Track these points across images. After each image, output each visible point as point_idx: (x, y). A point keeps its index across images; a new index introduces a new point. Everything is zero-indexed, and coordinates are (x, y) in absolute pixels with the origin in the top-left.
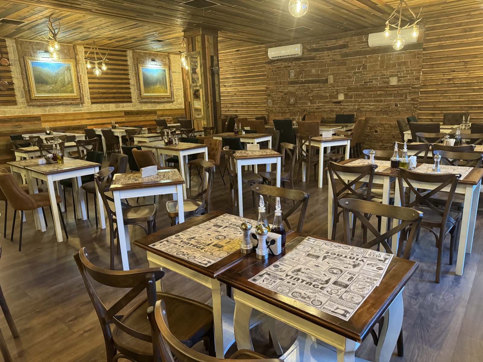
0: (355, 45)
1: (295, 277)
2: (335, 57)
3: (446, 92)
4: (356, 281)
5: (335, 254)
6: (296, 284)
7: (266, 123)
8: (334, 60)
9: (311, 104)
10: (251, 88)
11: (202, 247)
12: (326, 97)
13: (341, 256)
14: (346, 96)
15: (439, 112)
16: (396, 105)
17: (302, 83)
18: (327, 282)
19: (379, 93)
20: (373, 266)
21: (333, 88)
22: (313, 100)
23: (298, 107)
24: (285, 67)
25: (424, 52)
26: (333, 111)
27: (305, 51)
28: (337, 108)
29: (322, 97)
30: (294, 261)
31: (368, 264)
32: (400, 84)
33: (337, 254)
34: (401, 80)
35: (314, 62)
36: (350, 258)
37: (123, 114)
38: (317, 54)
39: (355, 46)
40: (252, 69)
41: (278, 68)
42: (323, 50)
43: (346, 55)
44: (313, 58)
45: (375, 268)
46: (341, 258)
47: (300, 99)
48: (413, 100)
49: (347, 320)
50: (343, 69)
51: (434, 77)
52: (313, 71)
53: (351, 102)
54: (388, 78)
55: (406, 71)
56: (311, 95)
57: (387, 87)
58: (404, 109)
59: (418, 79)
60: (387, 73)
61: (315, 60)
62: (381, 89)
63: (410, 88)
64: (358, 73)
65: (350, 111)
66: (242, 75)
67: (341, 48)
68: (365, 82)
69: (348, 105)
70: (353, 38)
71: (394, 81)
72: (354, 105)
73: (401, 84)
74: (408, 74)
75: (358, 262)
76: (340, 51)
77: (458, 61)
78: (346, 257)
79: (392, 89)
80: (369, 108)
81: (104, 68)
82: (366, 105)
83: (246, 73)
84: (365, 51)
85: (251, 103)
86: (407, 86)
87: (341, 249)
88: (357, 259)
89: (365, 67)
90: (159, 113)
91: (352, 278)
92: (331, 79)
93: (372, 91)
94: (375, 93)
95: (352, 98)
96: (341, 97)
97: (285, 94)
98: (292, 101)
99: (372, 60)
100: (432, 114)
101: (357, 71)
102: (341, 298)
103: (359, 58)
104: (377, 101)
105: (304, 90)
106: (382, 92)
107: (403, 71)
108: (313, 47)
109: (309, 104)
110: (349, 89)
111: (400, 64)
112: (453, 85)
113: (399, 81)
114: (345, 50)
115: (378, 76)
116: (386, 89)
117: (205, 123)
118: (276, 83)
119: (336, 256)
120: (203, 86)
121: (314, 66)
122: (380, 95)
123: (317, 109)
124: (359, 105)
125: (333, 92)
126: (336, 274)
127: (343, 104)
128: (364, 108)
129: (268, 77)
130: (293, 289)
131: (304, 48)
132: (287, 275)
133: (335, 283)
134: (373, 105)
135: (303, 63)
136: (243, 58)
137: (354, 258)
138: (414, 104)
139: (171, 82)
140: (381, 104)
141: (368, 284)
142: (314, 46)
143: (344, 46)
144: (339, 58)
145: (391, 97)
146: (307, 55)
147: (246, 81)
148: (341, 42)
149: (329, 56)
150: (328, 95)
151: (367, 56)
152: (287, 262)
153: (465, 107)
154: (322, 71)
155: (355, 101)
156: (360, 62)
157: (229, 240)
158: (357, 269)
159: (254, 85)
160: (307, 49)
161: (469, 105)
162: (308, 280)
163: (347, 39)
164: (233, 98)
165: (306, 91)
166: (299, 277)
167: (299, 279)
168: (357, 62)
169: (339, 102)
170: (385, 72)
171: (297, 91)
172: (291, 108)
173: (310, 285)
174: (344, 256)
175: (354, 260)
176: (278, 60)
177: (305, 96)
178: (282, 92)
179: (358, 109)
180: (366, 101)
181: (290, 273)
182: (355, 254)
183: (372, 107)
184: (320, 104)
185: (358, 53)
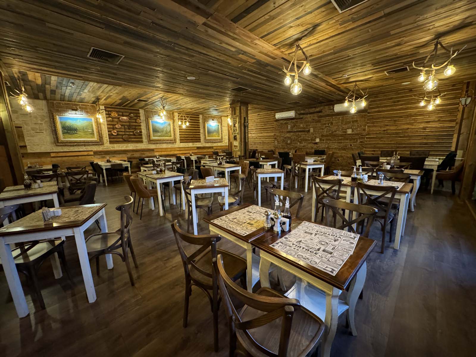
0: (326, 110)
1: (298, 245)
2: (314, 118)
3: (382, 138)
4: (337, 251)
5: (322, 233)
6: (299, 250)
7: (274, 154)
8: (314, 120)
9: (300, 143)
10: (265, 134)
11: (241, 224)
12: (309, 140)
13: (326, 234)
14: (320, 139)
15: (378, 149)
16: (351, 145)
17: (295, 132)
18: (319, 250)
19: (340, 138)
20: (347, 241)
21: (313, 135)
22: (301, 141)
23: (292, 145)
24: (286, 123)
25: (368, 115)
26: (312, 148)
27: (297, 114)
28: (315, 146)
29: (306, 140)
30: (297, 235)
31: (344, 240)
32: (353, 133)
33: (323, 232)
34: (354, 131)
35: (302, 121)
36: (332, 235)
37: (196, 148)
38: (304, 116)
40: (266, 124)
41: (281, 124)
42: (307, 114)
43: (321, 117)
44: (302, 118)
45: (348, 243)
46: (326, 235)
47: (294, 141)
48: (361, 142)
49: (334, 275)
50: (319, 125)
51: (375, 129)
52: (301, 125)
53: (323, 143)
54: (346, 130)
55: (357, 125)
56: (300, 139)
57: (345, 135)
58: (356, 147)
59: (364, 130)
60: (346, 127)
62: (341, 136)
63: (360, 135)
64: (327, 126)
65: (322, 148)
66: (260, 128)
67: (318, 113)
68: (332, 132)
69: (322, 145)
70: (325, 107)
71: (349, 131)
72: (325, 145)
74: (358, 127)
75: (337, 238)
76: (317, 115)
77: (390, 119)
78: (329, 234)
79: (349, 136)
80: (334, 147)
81: (188, 124)
82: (332, 145)
83: (263, 126)
84: (332, 114)
85: (265, 143)
86: (357, 134)
87: (326, 230)
88: (336, 236)
89: (332, 123)
90: (215, 148)
91: (334, 248)
92: (312, 130)
93: (336, 137)
94: (338, 138)
95: (324, 141)
96: (318, 140)
97: (285, 138)
98: (289, 142)
99: (336, 119)
100: (373, 150)
101: (327, 125)
102: (328, 260)
103: (329, 118)
104: (340, 143)
105: (296, 136)
106: (342, 138)
107: (355, 126)
109: (299, 144)
110: (322, 136)
111: (353, 122)
112: (387, 134)
113: (353, 131)
114: (320, 114)
115: (340, 128)
116: (345, 136)
117: (240, 153)
118: (280, 132)
119: (322, 234)
120: (239, 133)
121: (301, 123)
122: (341, 139)
123: (303, 146)
124: (328, 145)
125: (313, 137)
126: (324, 245)
127: (319, 144)
128: (331, 146)
129: (275, 129)
130: (298, 253)
131: (296, 113)
132: (293, 244)
133: (324, 251)
134: (337, 145)
135: (295, 121)
136: (261, 118)
137: (334, 236)
138: (362, 145)
139: (221, 131)
140: (341, 144)
141: (345, 253)
142: (302, 112)
143: (320, 112)
145: (348, 140)
146: (298, 117)
147: (263, 131)
148: (318, 110)
149: (311, 117)
150: (310, 139)
151: (334, 117)
152: (292, 236)
153: (394, 147)
154: (307, 126)
155: (326, 143)
156: (329, 121)
157: (257, 221)
158: (337, 243)
159: (267, 133)
160: (298, 114)
161: (398, 146)
162: (307, 248)
163: (322, 108)
164: (255, 140)
166: (301, 245)
167: (301, 247)
168: (327, 121)
169: (316, 143)
170: (344, 126)
171: (292, 136)
172: (289, 146)
173: (308, 251)
174: (328, 234)
175: (335, 237)
176: (281, 120)
177: (296, 139)
178: (283, 137)
179: (328, 147)
180: (332, 143)
181: (295, 243)
182: (335, 233)
183: (336, 146)
184: (305, 144)
185: (328, 115)
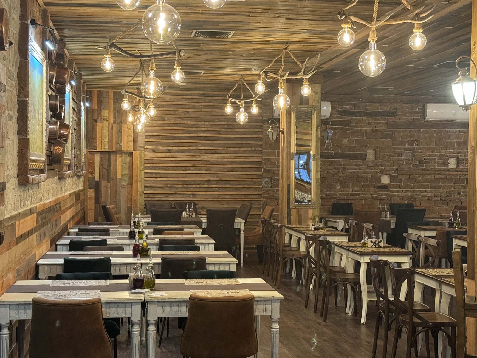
0: (406, 113)
2: (378, 127)
9: (341, 187)
14: (392, 178)
16: (459, 193)
19: (437, 177)
21: (377, 168)
22: (344, 182)
26: (379, 199)
27: (334, 112)
28: (382, 195)
35: (346, 129)
38: (352, 119)
39: (405, 115)
42: (361, 114)
43: (396, 125)
44: (347, 124)
50: (388, 143)
52: (345, 141)
53: (400, 187)
56: (341, 175)
57: (447, 170)
60: (446, 153)
61: (348, 126)
62: (439, 172)
65: (400, 199)
66: (211, 135)
67: (387, 116)
68: (419, 163)
69: (397, 192)
70: (404, 105)
71: (452, 164)
72: (406, 192)
73: (463, 167)
76: (385, 120)
79: (454, 173)
80: (427, 196)
82: (422, 192)
89: (417, 144)
92: (370, 155)
93: (430, 174)
94: (433, 176)
95: (401, 182)
96: (385, 180)
99: (426, 135)
101: (407, 147)
103: (410, 131)
104: (435, 187)
105: (331, 168)
108: (345, 108)
111: (459, 144)
113: (458, 163)
114: (391, 119)
115: (435, 155)
121: (346, 135)
122: (439, 180)
123: (351, 195)
124: (413, 191)
125: (377, 173)
127: (391, 189)
128: (420, 195)
131: (333, 108)
134: (432, 192)
140: (441, 190)
142: (348, 107)
143: (393, 113)
144: (384, 127)
146: (337, 118)
148: (386, 108)
149: (369, 123)
150: (368, 175)
151: (422, 130)
154: (359, 143)
155: (407, 186)
156: (411, 137)
160: (337, 111)
163: (395, 105)
164: (187, 172)
165: (335, 168)
168: (407, 136)
169: (385, 187)
170: (442, 151)
177: (333, 176)
179: (412, 197)
180: (420, 187)
183: (430, 195)
184: (356, 189)
185: (409, 125)
